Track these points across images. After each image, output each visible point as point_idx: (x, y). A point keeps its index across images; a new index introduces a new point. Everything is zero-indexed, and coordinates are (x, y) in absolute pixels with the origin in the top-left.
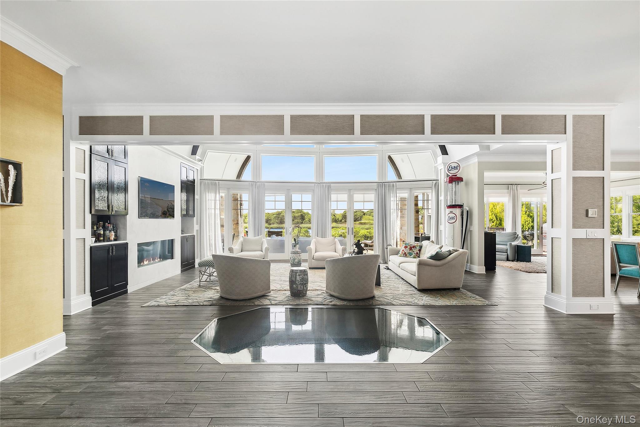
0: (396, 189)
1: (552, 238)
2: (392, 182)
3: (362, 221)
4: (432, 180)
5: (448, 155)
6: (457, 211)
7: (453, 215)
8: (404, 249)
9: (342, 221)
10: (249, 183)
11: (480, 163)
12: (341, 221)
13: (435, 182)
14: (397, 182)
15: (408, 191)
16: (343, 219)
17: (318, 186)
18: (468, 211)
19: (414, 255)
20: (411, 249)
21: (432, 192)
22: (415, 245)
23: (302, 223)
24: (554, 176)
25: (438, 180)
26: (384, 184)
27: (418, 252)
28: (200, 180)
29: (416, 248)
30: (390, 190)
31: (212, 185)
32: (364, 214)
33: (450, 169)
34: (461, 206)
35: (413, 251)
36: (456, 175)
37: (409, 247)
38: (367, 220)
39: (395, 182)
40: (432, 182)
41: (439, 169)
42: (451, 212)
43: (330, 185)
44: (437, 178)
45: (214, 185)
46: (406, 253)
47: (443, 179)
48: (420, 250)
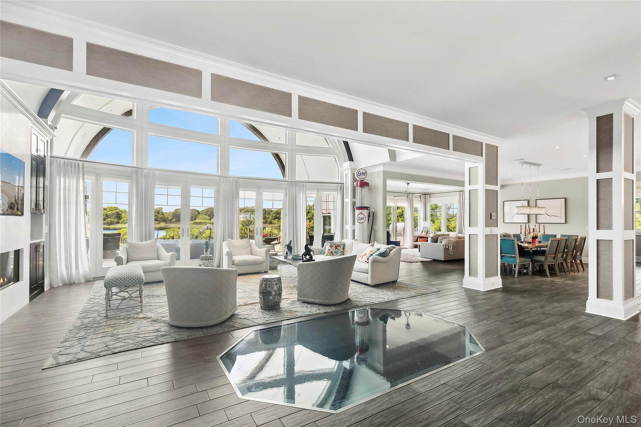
0: (306, 189)
1: (469, 234)
2: (302, 182)
3: (197, 221)
4: (338, 183)
5: (353, 161)
6: (365, 212)
7: (362, 216)
8: (330, 248)
9: (173, 221)
10: (132, 170)
11: (385, 172)
12: (171, 220)
13: (340, 185)
14: (307, 182)
15: (316, 192)
16: (173, 218)
17: (224, 180)
18: (373, 213)
19: (340, 253)
20: (336, 247)
21: (338, 195)
22: (339, 244)
23: (118, 223)
24: (472, 187)
25: (343, 184)
26: (295, 184)
27: (343, 250)
28: (51, 157)
29: (340, 246)
30: (300, 190)
31: (71, 166)
32: (199, 213)
33: (359, 174)
34: (367, 208)
35: (339, 250)
36: (363, 181)
37: (334, 246)
38: (202, 220)
39: (305, 182)
40: (338, 185)
41: (345, 173)
42: (361, 213)
43: (239, 180)
44: (341, 181)
45: (75, 167)
46: (332, 252)
47: (348, 183)
48: (343, 249)
